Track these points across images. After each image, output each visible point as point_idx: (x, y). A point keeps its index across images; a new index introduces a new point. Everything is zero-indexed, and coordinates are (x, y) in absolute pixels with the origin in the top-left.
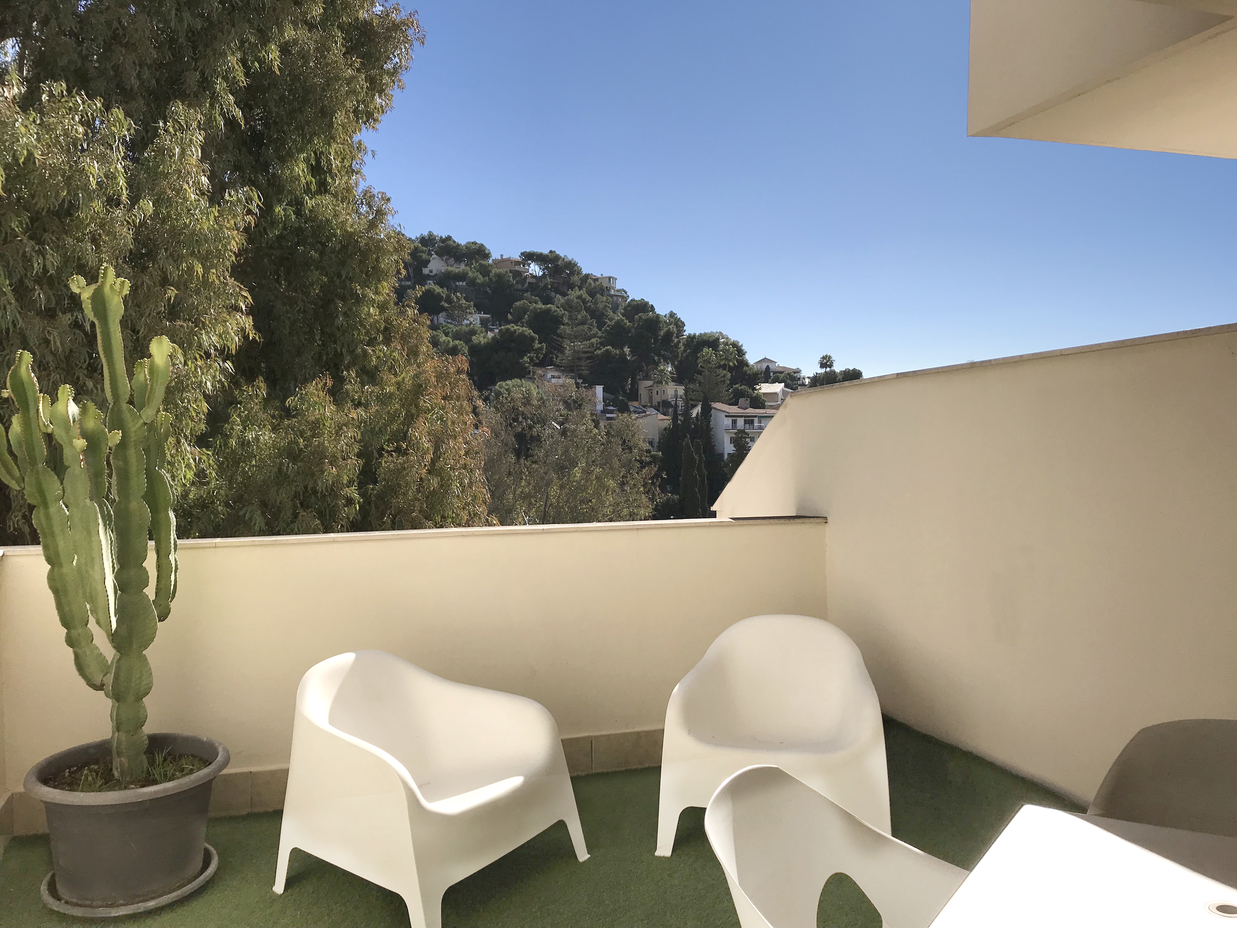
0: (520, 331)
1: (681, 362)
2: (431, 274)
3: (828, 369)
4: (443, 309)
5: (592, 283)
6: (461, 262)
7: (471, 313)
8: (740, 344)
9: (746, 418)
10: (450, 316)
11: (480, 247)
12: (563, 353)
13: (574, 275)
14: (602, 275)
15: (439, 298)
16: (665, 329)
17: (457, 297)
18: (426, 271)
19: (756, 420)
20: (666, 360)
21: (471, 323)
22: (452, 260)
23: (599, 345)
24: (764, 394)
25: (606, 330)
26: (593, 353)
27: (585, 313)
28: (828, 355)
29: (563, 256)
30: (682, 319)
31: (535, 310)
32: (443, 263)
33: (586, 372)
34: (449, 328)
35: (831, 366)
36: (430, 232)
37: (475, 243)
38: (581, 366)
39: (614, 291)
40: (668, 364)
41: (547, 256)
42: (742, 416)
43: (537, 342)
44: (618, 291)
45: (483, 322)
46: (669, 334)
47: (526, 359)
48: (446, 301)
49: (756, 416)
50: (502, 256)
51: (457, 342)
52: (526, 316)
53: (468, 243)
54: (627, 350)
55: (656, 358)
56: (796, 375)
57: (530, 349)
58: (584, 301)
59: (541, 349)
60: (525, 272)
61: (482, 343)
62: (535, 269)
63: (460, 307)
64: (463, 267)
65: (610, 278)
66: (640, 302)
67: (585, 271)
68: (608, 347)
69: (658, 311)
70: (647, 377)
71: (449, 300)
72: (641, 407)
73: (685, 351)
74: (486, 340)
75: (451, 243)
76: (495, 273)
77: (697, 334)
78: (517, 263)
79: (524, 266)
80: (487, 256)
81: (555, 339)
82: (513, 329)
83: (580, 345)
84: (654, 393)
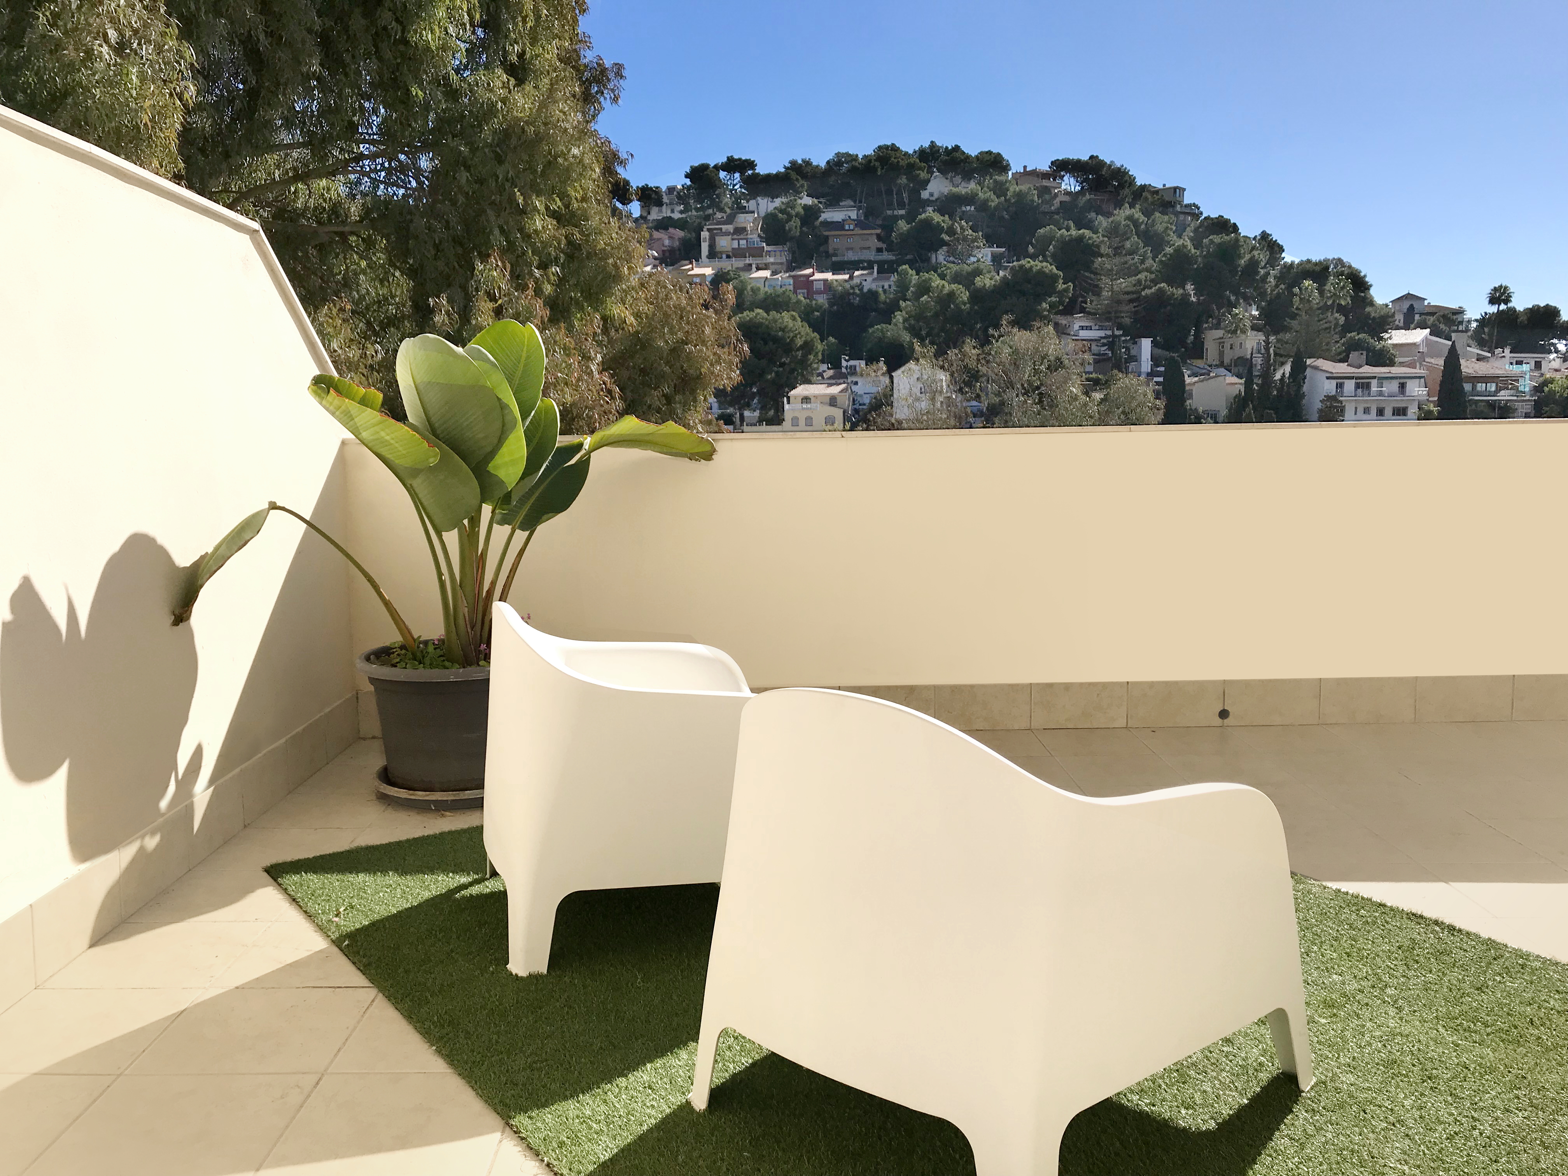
0: (1038, 268)
1: (1270, 303)
2: (931, 198)
3: (1503, 307)
4: (944, 243)
5: (1150, 197)
6: (970, 179)
7: (978, 247)
8: (1362, 274)
9: (1358, 381)
10: (952, 252)
11: (995, 158)
12: (1098, 294)
13: (1123, 188)
14: (1164, 185)
15: (939, 229)
16: (1247, 257)
17: (962, 228)
18: (925, 195)
19: (1374, 383)
20: (1248, 301)
21: (978, 261)
22: (958, 179)
23: (1148, 283)
24: (1394, 345)
25: (1161, 261)
26: (1140, 293)
27: (1136, 239)
28: (1504, 285)
29: (1108, 163)
30: (1280, 242)
31: (1062, 239)
32: (947, 183)
33: (1127, 321)
34: (949, 268)
35: (1507, 301)
36: (932, 142)
37: (989, 153)
38: (1121, 312)
39: (1181, 206)
40: (1250, 305)
41: (1086, 163)
42: (1352, 378)
43: (1061, 281)
44: (1187, 206)
45: (996, 259)
46: (1253, 264)
47: (1044, 305)
48: (946, 233)
49: (1374, 378)
50: (1025, 167)
51: (954, 286)
52: (1051, 247)
53: (981, 153)
54: (1190, 287)
55: (1233, 298)
56: (1455, 317)
57: (1051, 291)
58: (1136, 223)
59: (1066, 290)
60: (1056, 188)
61: (987, 286)
62: (1069, 184)
63: (965, 239)
64: (972, 186)
65: (1175, 189)
66: (1216, 221)
67: (1139, 182)
68: (1162, 285)
69: (1243, 231)
70: (1217, 327)
71: (951, 231)
72: (1206, 367)
73: (1277, 286)
74: (993, 283)
75: (957, 155)
76: (1015, 192)
77: (1296, 263)
78: (1045, 176)
79: (1054, 180)
80: (1005, 168)
81: (1087, 277)
82: (1029, 265)
83: (1123, 283)
84: (1227, 346)
